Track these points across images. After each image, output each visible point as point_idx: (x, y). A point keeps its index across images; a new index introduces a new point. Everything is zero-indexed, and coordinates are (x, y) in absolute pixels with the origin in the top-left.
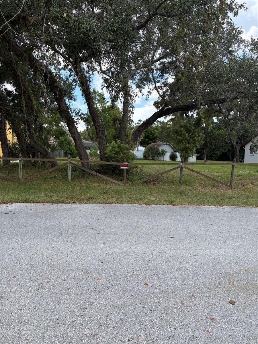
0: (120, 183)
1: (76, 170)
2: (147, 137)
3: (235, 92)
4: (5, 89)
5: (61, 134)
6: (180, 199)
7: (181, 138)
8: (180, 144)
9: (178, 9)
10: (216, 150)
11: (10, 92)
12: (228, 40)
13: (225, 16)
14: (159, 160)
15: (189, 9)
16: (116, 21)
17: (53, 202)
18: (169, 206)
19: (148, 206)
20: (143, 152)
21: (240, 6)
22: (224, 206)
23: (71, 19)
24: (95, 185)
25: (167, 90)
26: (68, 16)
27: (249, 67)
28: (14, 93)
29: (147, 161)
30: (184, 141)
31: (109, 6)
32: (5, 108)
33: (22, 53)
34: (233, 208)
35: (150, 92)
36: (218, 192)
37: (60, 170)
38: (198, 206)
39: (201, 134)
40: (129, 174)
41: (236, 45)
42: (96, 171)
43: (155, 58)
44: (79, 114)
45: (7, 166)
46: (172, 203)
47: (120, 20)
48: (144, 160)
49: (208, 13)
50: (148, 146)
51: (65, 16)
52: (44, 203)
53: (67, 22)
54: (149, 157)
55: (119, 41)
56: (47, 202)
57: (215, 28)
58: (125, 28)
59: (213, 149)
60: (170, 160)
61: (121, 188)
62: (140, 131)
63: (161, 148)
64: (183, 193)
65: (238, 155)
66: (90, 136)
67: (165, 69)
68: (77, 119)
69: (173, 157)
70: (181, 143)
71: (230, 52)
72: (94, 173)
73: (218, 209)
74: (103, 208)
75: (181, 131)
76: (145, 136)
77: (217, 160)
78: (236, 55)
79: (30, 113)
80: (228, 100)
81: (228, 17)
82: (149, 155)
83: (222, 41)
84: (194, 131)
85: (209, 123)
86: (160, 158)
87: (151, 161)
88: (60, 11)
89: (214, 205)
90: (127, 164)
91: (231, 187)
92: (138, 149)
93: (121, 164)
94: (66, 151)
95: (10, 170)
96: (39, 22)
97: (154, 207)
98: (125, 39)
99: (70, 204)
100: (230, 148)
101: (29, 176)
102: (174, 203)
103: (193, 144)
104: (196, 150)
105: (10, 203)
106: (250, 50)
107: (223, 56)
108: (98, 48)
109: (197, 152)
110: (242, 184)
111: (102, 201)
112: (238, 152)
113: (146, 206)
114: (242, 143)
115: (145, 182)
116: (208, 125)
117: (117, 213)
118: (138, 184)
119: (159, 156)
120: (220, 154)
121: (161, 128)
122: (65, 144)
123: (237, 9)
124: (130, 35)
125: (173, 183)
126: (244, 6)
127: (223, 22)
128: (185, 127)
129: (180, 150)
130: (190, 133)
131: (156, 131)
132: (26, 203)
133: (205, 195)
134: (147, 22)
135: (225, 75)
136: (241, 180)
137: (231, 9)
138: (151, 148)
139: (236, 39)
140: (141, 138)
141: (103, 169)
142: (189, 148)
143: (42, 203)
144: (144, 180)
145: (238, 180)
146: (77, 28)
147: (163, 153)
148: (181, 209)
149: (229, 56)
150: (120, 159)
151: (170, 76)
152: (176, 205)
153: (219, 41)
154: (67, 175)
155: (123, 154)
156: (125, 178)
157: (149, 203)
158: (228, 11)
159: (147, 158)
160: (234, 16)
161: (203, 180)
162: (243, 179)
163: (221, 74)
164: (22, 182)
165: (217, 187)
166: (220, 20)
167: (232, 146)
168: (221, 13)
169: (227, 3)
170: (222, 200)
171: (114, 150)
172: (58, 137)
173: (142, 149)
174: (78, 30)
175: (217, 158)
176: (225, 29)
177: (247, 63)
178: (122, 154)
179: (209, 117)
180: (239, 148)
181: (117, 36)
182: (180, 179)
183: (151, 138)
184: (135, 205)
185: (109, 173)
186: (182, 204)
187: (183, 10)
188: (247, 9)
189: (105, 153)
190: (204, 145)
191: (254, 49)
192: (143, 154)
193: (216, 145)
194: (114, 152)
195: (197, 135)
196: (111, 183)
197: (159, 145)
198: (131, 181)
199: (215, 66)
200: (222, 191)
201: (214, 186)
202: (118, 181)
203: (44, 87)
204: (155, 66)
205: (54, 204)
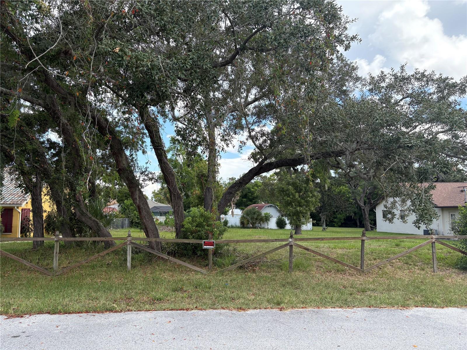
0: (204, 271)
1: (140, 252)
2: (244, 196)
3: (356, 142)
4: (49, 140)
5: (126, 196)
6: (290, 297)
7: (289, 198)
8: (289, 208)
9: (272, 43)
10: (338, 212)
11: (55, 143)
12: (340, 78)
13: (333, 50)
14: (262, 228)
15: (286, 42)
16: (189, 57)
17: (95, 311)
18: (274, 310)
19: (242, 312)
20: (240, 217)
21: (352, 37)
22: (355, 308)
23: (126, 55)
24: (166, 275)
25: (265, 141)
26: (122, 51)
27: (370, 112)
28: (59, 144)
29: (245, 229)
30: (294, 202)
31: (180, 39)
32: (41, 167)
33: (65, 96)
34: (369, 311)
35: (243, 143)
36: (345, 281)
37: (116, 253)
38: (316, 310)
39: (316, 193)
40: (216, 256)
41: (351, 83)
42: (169, 254)
43: (249, 99)
44: (146, 173)
45: (39, 248)
46: (278, 304)
47: (195, 56)
48: (241, 228)
49: (311, 47)
50: (246, 209)
51: (118, 51)
52: (82, 313)
53: (121, 59)
54: (248, 224)
55: (194, 81)
56: (87, 312)
57: (322, 65)
58: (203, 66)
59: (334, 211)
60: (277, 228)
61: (205, 278)
62: (231, 193)
63: (264, 212)
64: (295, 285)
65: (367, 219)
66: (167, 198)
67: (261, 114)
68: (143, 181)
69: (281, 224)
70: (290, 206)
71: (345, 93)
72: (165, 256)
73: (346, 314)
74: (172, 320)
75: (288, 190)
76: (242, 195)
77: (340, 226)
78: (351, 96)
79: (78, 173)
80: (347, 153)
81: (338, 52)
82: (248, 221)
83: (333, 79)
84: (305, 190)
85: (325, 179)
86: (263, 226)
87: (251, 230)
88: (112, 45)
89: (341, 307)
90: (213, 242)
91: (363, 272)
92: (232, 212)
93: (204, 242)
94: (132, 220)
95: (42, 255)
96: (86, 58)
97: (252, 315)
98: (203, 80)
99: (122, 314)
100: (356, 210)
101: (69, 263)
102: (282, 305)
103: (307, 207)
104: (311, 215)
105: (27, 316)
106: (369, 90)
107: (336, 97)
108: (164, 91)
109: (313, 216)
110: (378, 267)
111: (172, 306)
112: (367, 216)
113: (239, 313)
114: (371, 203)
115: (241, 267)
116: (324, 180)
117: (193, 328)
118: (231, 271)
119: (261, 222)
120: (344, 219)
121: (263, 184)
122: (132, 209)
123: (348, 42)
124: (210, 75)
125: (280, 267)
126: (357, 38)
127: (331, 58)
128: (294, 184)
129: (289, 215)
130: (301, 192)
131: (256, 188)
132: (54, 314)
133: (327, 286)
134: (233, 57)
135: (341, 121)
136: (375, 259)
137: (341, 42)
138: (250, 211)
139: (350, 77)
140: (236, 198)
141: (180, 249)
142: (301, 212)
143: (79, 313)
144: (238, 264)
145: (371, 260)
146: (135, 66)
147: (267, 218)
148: (292, 316)
149: (343, 96)
150: (204, 235)
151: (268, 122)
152: (284, 309)
153: (330, 80)
154: (126, 260)
155: (208, 226)
156: (211, 262)
157: (244, 307)
158: (337, 44)
159: (245, 226)
160: (346, 50)
161: (322, 262)
162: (378, 259)
163: (336, 120)
164: (57, 274)
165: (343, 272)
166: (327, 55)
167: (359, 207)
168: (328, 47)
169: (335, 35)
170: (351, 294)
171: (196, 221)
172: (121, 200)
173: (238, 212)
174: (136, 69)
175: (340, 224)
176: (335, 64)
177: (367, 107)
178: (206, 227)
179: (325, 170)
180: (368, 210)
181: (191, 75)
182: (291, 262)
183: (250, 197)
184: (223, 311)
185: (188, 255)
186: (292, 307)
187: (278, 44)
188: (360, 41)
189: (183, 226)
190: (321, 207)
191: (375, 89)
192: (239, 219)
193: (337, 207)
194: (195, 224)
195: (311, 195)
196: (191, 270)
197: (261, 207)
198: (220, 266)
199: (326, 111)
200: (350, 278)
201: (338, 271)
202: (201, 267)
203: (88, 142)
204: (249, 110)
205: (97, 314)
